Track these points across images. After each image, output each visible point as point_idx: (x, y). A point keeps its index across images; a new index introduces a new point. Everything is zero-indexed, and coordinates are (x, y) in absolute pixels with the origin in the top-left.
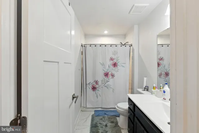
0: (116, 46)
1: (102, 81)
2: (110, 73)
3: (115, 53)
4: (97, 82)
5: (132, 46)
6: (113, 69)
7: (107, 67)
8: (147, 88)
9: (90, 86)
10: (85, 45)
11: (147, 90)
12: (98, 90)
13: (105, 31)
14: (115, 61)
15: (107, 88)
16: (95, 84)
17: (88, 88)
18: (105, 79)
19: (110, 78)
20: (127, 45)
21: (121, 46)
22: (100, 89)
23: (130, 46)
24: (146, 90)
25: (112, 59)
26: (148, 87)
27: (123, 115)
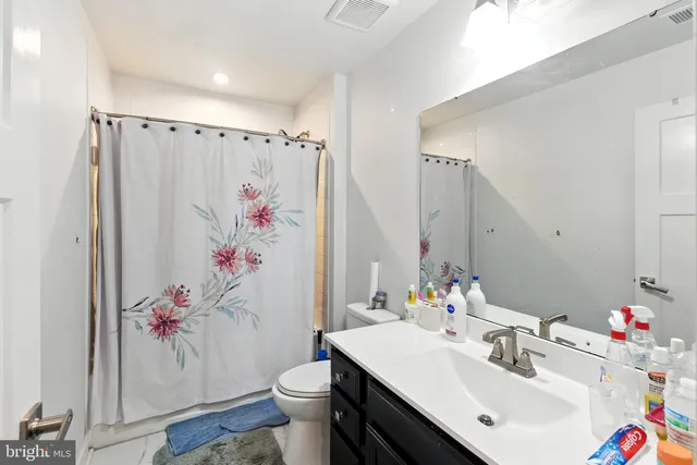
0: (268, 141)
1: (204, 287)
2: (241, 252)
3: (263, 168)
4: (179, 296)
5: (324, 147)
6: (253, 234)
7: (229, 227)
8: (382, 298)
9: (146, 318)
10: (115, 121)
11: (384, 306)
12: (186, 332)
13: (215, 73)
14: (262, 200)
15: (230, 314)
16: (172, 305)
17: (129, 325)
18: (220, 275)
19: (241, 271)
20: (308, 141)
21: (287, 144)
22: (197, 323)
23: (318, 149)
24: (379, 305)
25: (248, 193)
26: (385, 295)
27: (302, 418)
